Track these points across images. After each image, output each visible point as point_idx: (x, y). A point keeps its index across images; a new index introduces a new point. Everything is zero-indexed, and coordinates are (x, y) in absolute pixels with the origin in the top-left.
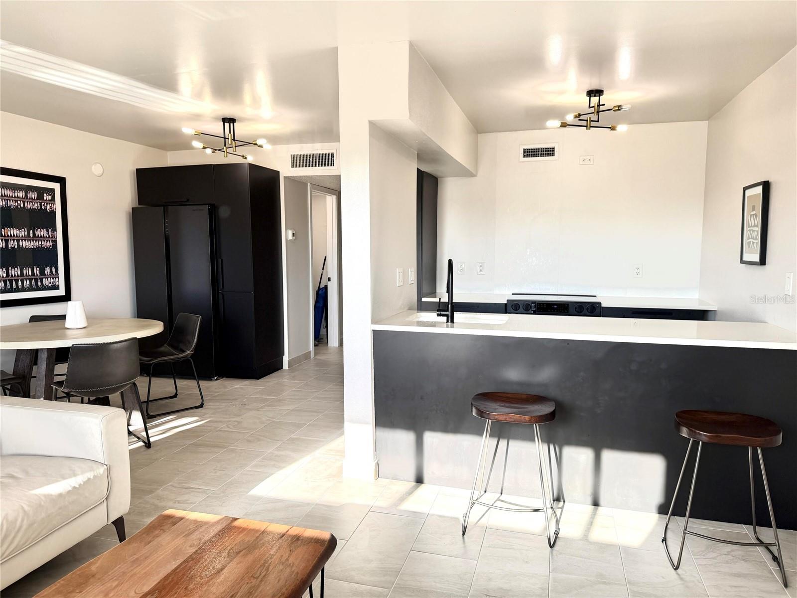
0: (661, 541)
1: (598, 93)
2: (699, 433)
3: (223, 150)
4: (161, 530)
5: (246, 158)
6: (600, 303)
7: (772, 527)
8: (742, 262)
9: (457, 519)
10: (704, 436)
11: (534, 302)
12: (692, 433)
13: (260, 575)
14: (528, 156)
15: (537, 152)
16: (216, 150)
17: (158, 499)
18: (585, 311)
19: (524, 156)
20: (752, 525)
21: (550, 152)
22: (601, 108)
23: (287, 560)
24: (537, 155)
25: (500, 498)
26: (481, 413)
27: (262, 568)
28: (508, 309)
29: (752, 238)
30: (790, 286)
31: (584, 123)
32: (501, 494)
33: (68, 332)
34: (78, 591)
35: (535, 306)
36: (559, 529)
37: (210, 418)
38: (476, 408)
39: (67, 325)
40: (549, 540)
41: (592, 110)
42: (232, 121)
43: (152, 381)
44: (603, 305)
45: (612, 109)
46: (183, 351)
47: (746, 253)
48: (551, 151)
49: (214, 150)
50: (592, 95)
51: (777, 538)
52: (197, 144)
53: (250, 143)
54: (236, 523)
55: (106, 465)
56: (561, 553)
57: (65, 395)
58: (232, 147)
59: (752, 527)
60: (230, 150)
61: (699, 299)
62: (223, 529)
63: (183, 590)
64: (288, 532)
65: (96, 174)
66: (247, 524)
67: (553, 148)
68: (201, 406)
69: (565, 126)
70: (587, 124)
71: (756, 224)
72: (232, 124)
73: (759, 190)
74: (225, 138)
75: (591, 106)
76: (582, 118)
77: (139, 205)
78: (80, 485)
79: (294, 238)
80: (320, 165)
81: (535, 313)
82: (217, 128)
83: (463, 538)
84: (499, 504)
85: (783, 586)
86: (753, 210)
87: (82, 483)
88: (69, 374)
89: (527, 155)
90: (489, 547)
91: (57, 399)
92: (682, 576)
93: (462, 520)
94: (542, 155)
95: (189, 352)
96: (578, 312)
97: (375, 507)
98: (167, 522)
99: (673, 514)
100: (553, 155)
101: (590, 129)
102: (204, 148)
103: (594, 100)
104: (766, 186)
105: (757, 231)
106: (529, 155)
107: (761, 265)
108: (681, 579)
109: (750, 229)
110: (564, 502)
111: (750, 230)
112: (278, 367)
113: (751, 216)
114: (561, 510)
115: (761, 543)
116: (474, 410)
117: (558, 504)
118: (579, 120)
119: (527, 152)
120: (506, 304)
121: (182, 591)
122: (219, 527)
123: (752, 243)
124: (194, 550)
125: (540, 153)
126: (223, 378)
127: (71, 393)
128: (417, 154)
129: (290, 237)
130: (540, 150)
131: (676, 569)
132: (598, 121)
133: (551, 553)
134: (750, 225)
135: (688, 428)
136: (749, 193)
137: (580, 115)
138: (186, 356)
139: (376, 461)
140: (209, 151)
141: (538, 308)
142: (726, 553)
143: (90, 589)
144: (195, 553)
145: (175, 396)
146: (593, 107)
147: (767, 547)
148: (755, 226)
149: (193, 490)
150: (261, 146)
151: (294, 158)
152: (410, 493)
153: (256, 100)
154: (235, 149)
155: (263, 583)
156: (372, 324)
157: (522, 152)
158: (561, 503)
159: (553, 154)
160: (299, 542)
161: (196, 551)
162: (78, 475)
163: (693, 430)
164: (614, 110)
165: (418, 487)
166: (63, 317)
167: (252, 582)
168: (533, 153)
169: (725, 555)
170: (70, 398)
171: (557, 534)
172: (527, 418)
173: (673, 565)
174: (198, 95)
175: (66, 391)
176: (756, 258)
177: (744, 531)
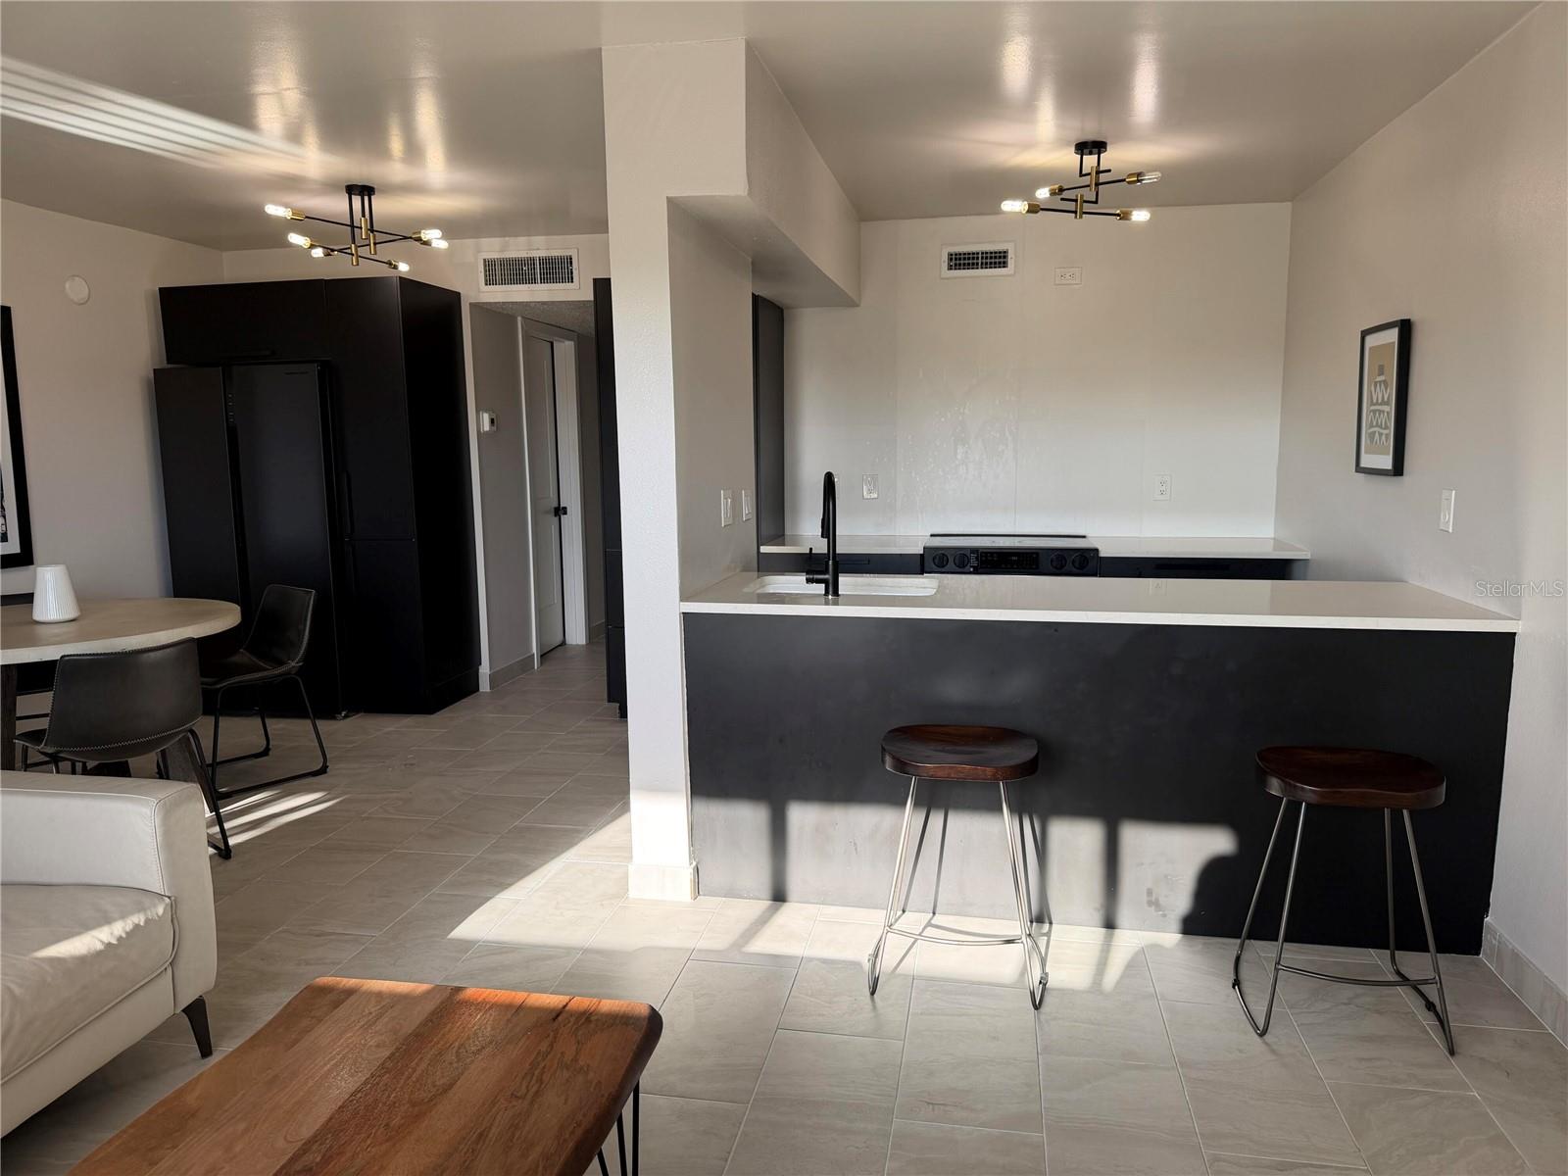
0: (1231, 985)
1: (1097, 147)
2: (1303, 788)
3: (349, 251)
4: (312, 1018)
5: (395, 267)
6: (1096, 550)
7: (1429, 952)
8: (1359, 469)
9: (857, 965)
10: (1309, 792)
11: (974, 550)
12: (1287, 788)
13: (528, 1091)
14: (958, 267)
15: (973, 258)
16: (333, 250)
17: (262, 959)
18: (1069, 567)
19: (950, 268)
20: (1387, 948)
21: (998, 259)
22: (1103, 178)
23: (575, 1060)
24: (974, 266)
25: (933, 922)
26: (901, 766)
27: (529, 1078)
28: (926, 564)
29: (1377, 426)
30: (1449, 514)
31: (1071, 206)
32: (934, 913)
33: (41, 630)
34: (169, 1146)
35: (977, 558)
36: (1047, 974)
37: (346, 794)
38: (894, 758)
39: (38, 615)
40: (1033, 994)
41: (1086, 180)
42: (366, 191)
43: (220, 724)
44: (1102, 554)
45: (1124, 180)
46: (281, 663)
47: (1366, 452)
48: (1000, 257)
49: (329, 252)
50: (1085, 151)
51: (1437, 970)
52: (297, 239)
53: (405, 238)
54: (462, 996)
55: (169, 897)
56: (1055, 1019)
57: (48, 759)
58: (369, 245)
59: (1389, 952)
60: (363, 251)
61: (1274, 539)
62: (436, 1008)
63: (382, 1129)
64: (567, 1008)
65: (76, 300)
66: (482, 997)
67: (1005, 252)
68: (323, 771)
69: (1037, 212)
70: (1076, 208)
71: (1386, 399)
72: (366, 198)
73: (1392, 336)
74: (352, 226)
75: (1084, 172)
76: (1065, 195)
77: (168, 363)
78: (120, 939)
79: (495, 428)
80: (544, 281)
81: (977, 571)
82: (337, 205)
83: (873, 1000)
84: (930, 932)
85: (1447, 1054)
86: (1381, 373)
87: (124, 935)
88: (55, 715)
89: (956, 265)
90: (921, 1014)
91: (27, 767)
92: (1275, 1047)
93: (867, 966)
94: (985, 266)
95: (293, 664)
96: (1056, 568)
97: (700, 951)
98: (319, 1002)
99: (1250, 936)
100: (1004, 265)
101: (1081, 217)
102: (312, 246)
103: (1090, 161)
104: (1406, 328)
105: (1388, 413)
106: (960, 265)
107: (1395, 475)
108: (1273, 1052)
109: (1373, 408)
110: (1051, 923)
111: (1374, 411)
112: (468, 686)
113: (1376, 383)
114: (1046, 938)
115: (1404, 980)
116: (888, 759)
117: (1041, 928)
118: (1062, 199)
119: (956, 259)
120: (922, 556)
121: (379, 1133)
122: (430, 1006)
123: (1377, 434)
124: (387, 1054)
125: (980, 261)
126: (358, 712)
127: (62, 755)
128: (753, 263)
129: (486, 427)
130: (980, 256)
131: (1262, 1035)
132: (1096, 202)
133: (1038, 1019)
134: (1375, 401)
135: (1283, 781)
136: (1371, 341)
137: (1061, 190)
138: (288, 673)
139: (694, 864)
140: (318, 253)
141: (982, 562)
142: (1346, 1001)
143: (191, 1140)
144: (389, 1058)
145: (266, 752)
146: (1089, 174)
147: (1416, 987)
148: (1384, 403)
149: (333, 937)
150: (427, 243)
151: (489, 265)
152: (763, 921)
153: (414, 151)
154: (375, 248)
155: (536, 1106)
156: (681, 600)
157: (945, 258)
158: (1046, 926)
159: (1004, 263)
160: (592, 1026)
161: (393, 1054)
162: (115, 920)
163: (1292, 782)
164: (1129, 182)
165: (777, 909)
166: (28, 599)
167: (514, 1106)
168: (967, 262)
169: (1345, 1004)
170: (60, 764)
171: (1043, 982)
172: (989, 771)
173: (1256, 1027)
174: (294, 136)
175: (50, 752)
176: (1386, 462)
177: (1373, 960)
